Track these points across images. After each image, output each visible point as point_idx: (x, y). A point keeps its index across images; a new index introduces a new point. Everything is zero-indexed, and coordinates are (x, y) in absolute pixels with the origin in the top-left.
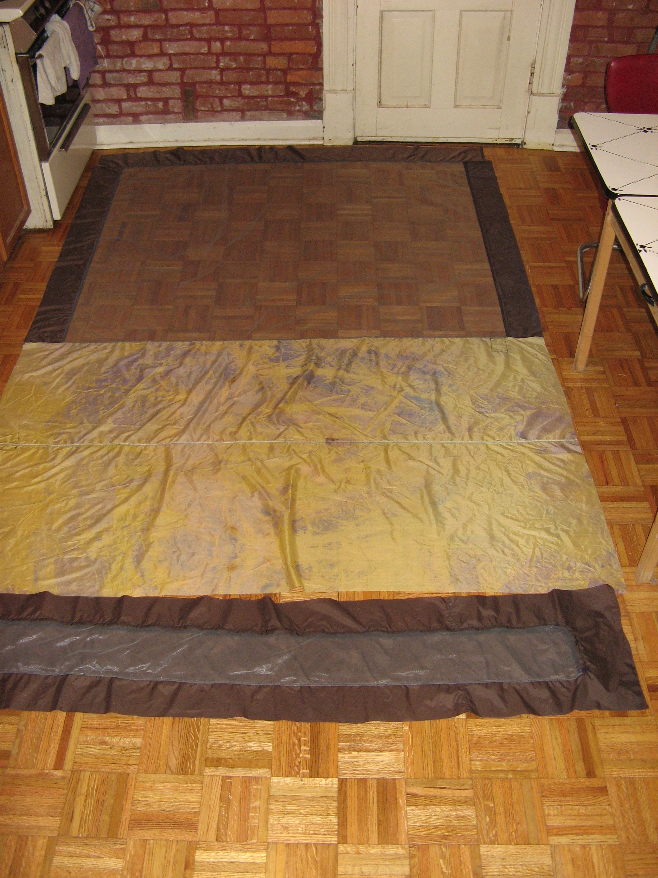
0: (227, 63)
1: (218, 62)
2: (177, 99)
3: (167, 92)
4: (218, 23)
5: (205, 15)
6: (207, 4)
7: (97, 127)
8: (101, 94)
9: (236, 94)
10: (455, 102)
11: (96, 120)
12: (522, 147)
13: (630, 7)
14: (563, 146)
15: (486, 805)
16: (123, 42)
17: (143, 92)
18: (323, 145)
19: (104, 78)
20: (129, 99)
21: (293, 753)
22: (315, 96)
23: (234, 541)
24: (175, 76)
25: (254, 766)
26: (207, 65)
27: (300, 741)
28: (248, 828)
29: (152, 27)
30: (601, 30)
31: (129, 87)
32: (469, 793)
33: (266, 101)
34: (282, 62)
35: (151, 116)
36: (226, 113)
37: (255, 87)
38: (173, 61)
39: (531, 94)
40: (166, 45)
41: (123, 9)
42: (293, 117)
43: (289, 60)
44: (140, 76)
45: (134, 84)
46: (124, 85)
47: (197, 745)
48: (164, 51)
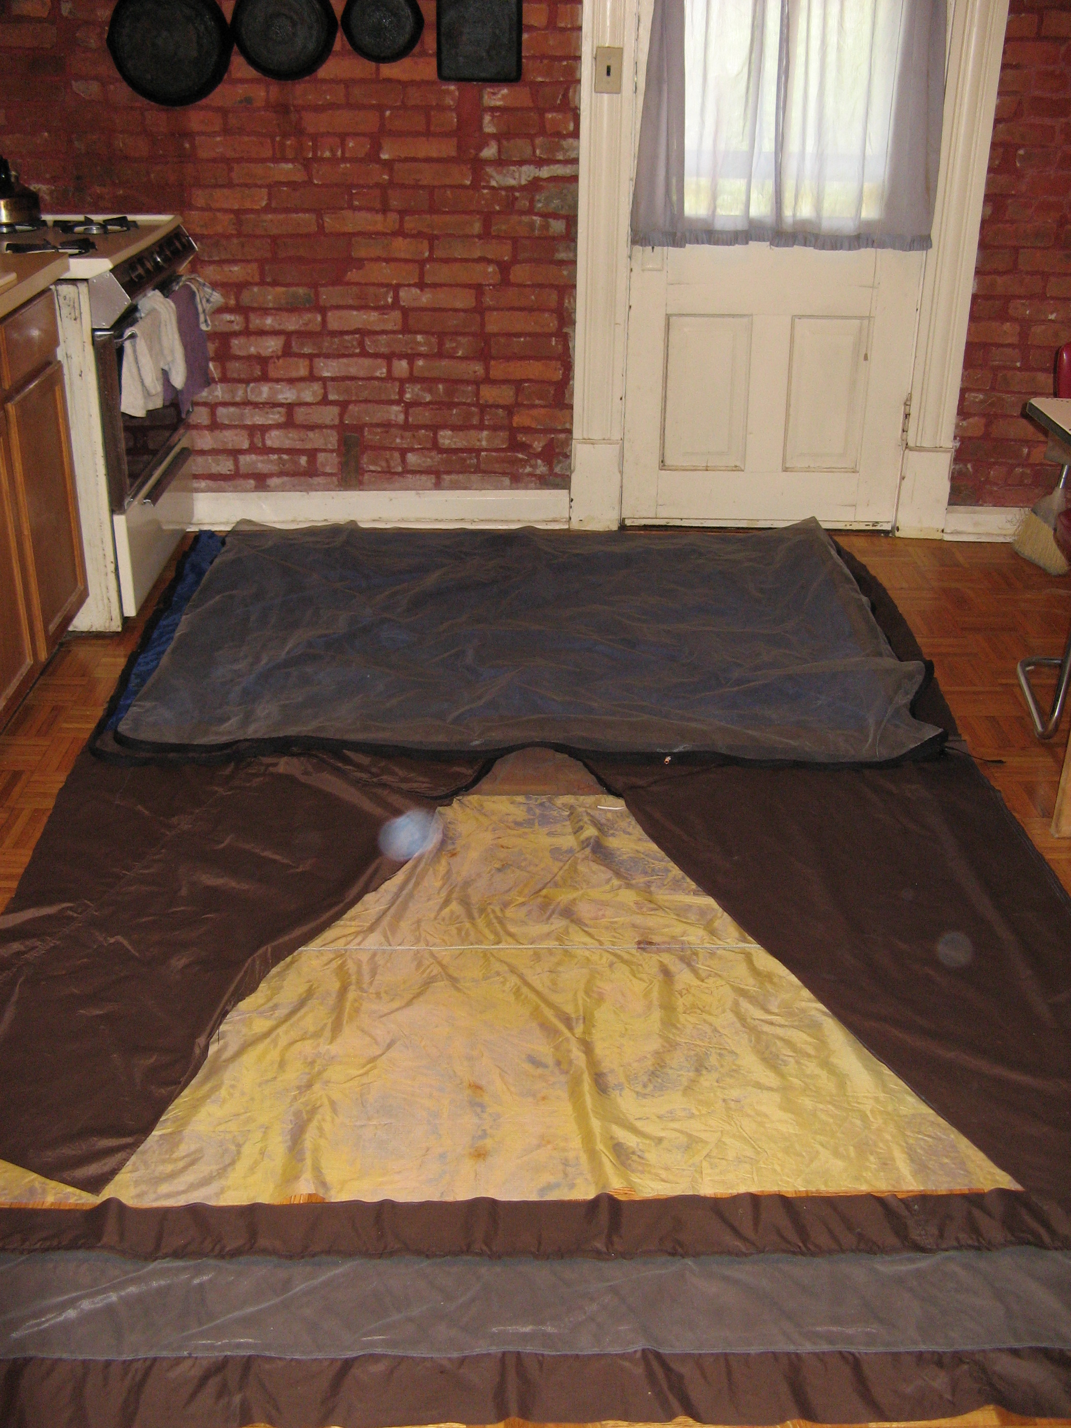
0: (417, 395)
1: (402, 392)
2: (332, 451)
3: (315, 440)
4: (406, 329)
5: (386, 317)
6: (390, 300)
7: (195, 495)
8: (205, 441)
9: (429, 446)
10: (784, 460)
11: (196, 484)
12: (894, 534)
13: (1052, 317)
14: (959, 533)
16: (249, 358)
18: (568, 530)
19: (213, 414)
20: (252, 449)
22: (557, 450)
23: (479, 1110)
24: (330, 415)
26: (383, 397)
29: (302, 334)
30: (1009, 351)
31: (253, 430)
33: (478, 457)
34: (505, 395)
35: (285, 479)
36: (410, 476)
37: (461, 433)
38: (330, 389)
39: (906, 448)
40: (320, 363)
41: (255, 305)
42: (520, 485)
43: (518, 391)
44: (273, 413)
45: (263, 425)
46: (246, 427)
48: (316, 372)
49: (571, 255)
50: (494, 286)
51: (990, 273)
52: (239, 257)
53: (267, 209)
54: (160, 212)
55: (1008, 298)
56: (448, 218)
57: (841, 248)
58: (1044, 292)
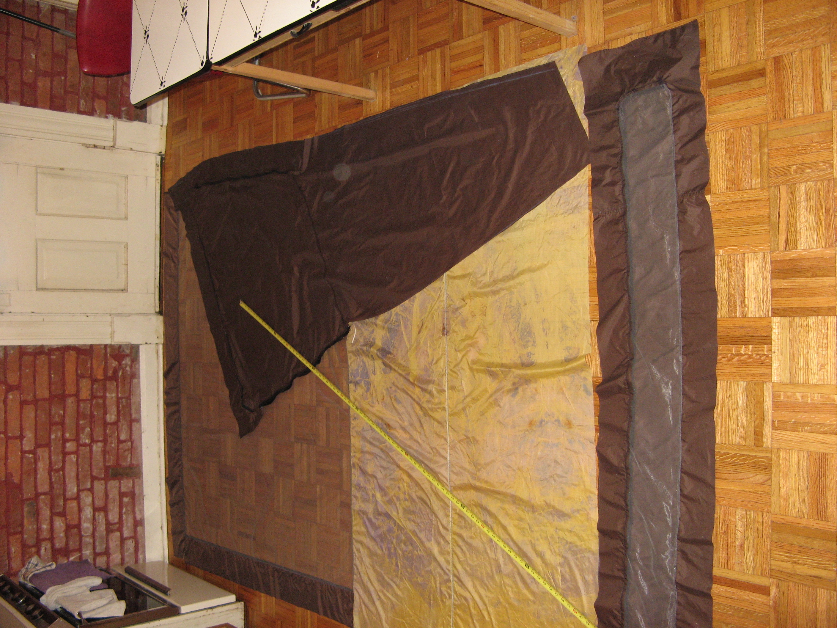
0: (86, 436)
1: (85, 445)
2: (120, 483)
3: (114, 494)
4: (48, 445)
5: (41, 457)
6: (31, 456)
7: (147, 561)
8: (116, 557)
9: (115, 427)
10: (121, 219)
11: (141, 561)
12: (163, 155)
13: (33, 56)
14: (162, 115)
15: (794, 172)
16: (67, 536)
17: (113, 517)
18: (163, 345)
19: (100, 554)
20: (120, 530)
21: (748, 361)
22: (117, 352)
23: (543, 423)
24: (99, 486)
25: (762, 399)
26: (88, 455)
27: (736, 355)
28: (824, 404)
29: (52, 507)
30: (55, 83)
31: (109, 531)
32: (783, 189)
33: (121, 398)
34: (85, 384)
35: (136, 509)
36: (133, 437)
37: (108, 409)
38: (84, 487)
39: (114, 147)
40: (69, 494)
41: (35, 536)
42: (137, 373)
43: (83, 377)
44: (99, 519)
45: (106, 525)
46: (107, 534)
47: (742, 455)
48: (75, 496)
50: (21, 394)
51: (7, 94)
52: (6, 548)
55: (23, 83)
58: (19, 61)
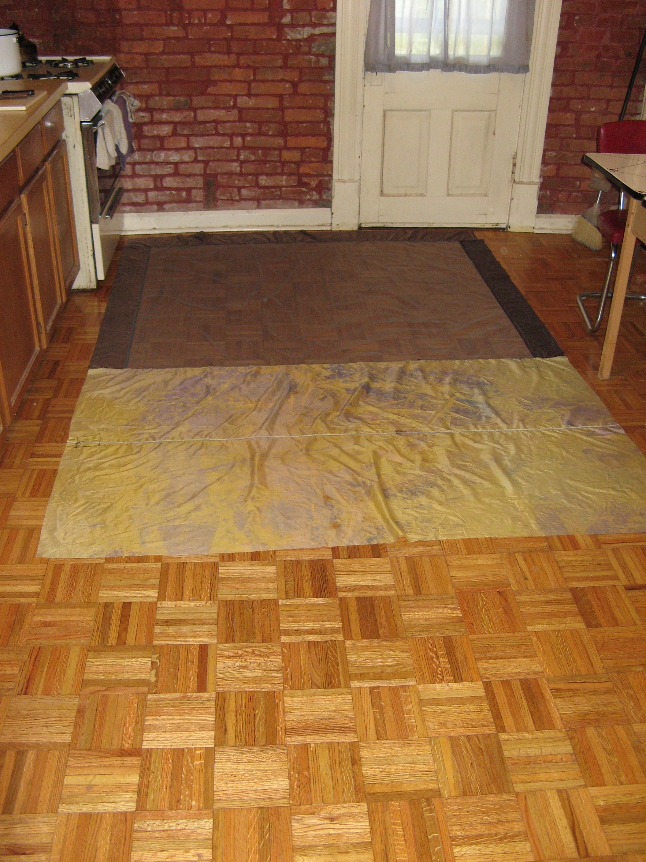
0: (247, 157)
1: (238, 155)
2: (200, 189)
3: (190, 182)
4: (240, 120)
5: (230, 113)
6: (232, 104)
7: (125, 215)
8: (129, 184)
9: (254, 185)
10: (448, 190)
11: (124, 209)
12: (507, 230)
13: (593, 109)
14: (543, 229)
15: (627, 693)
16: (153, 137)
17: (168, 182)
18: (331, 230)
19: (133, 169)
20: (156, 188)
21: (433, 665)
22: (324, 186)
23: (330, 507)
24: (198, 168)
25: (397, 677)
26: (229, 158)
27: (437, 655)
28: (406, 728)
29: (183, 123)
30: (569, 128)
31: (156, 178)
32: (609, 685)
33: (281, 190)
34: (295, 156)
35: (174, 204)
36: (243, 202)
37: (271, 177)
38: (198, 154)
39: (514, 182)
40: (193, 139)
41: (157, 107)
42: (304, 206)
43: (303, 154)
44: (167, 168)
45: (161, 175)
46: (152, 176)
47: (337, 664)
48: (191, 145)
49: (331, 77)
50: (289, 95)
51: (559, 85)
52: (147, 80)
53: (163, 53)
54: (102, 55)
55: (569, 99)
56: (263, 57)
57: (480, 72)
58: (589, 96)
